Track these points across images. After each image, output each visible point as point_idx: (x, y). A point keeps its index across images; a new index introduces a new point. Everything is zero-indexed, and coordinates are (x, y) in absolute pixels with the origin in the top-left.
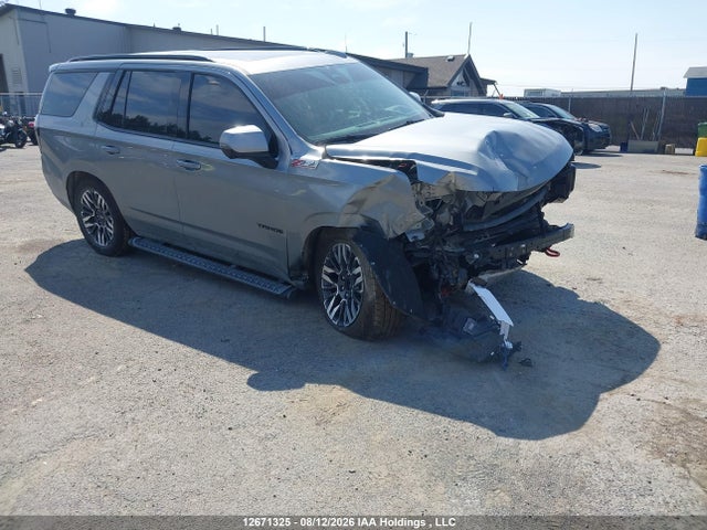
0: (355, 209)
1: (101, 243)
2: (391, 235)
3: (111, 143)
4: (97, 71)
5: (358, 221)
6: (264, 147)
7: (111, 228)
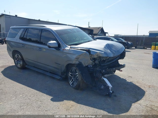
0: (77, 60)
1: (19, 66)
2: (85, 66)
3: (23, 44)
4: (21, 28)
5: (77, 62)
6: (57, 46)
7: (21, 63)
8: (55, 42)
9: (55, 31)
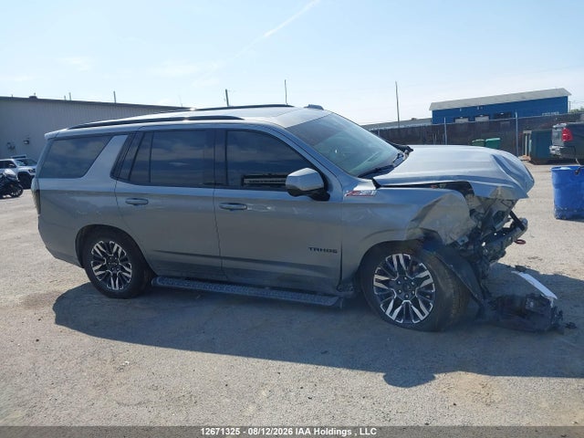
1: (115, 286)
2: (449, 242)
5: (418, 233)
6: (320, 184)
7: (129, 272)
8: (306, 171)
9: (289, 129)
